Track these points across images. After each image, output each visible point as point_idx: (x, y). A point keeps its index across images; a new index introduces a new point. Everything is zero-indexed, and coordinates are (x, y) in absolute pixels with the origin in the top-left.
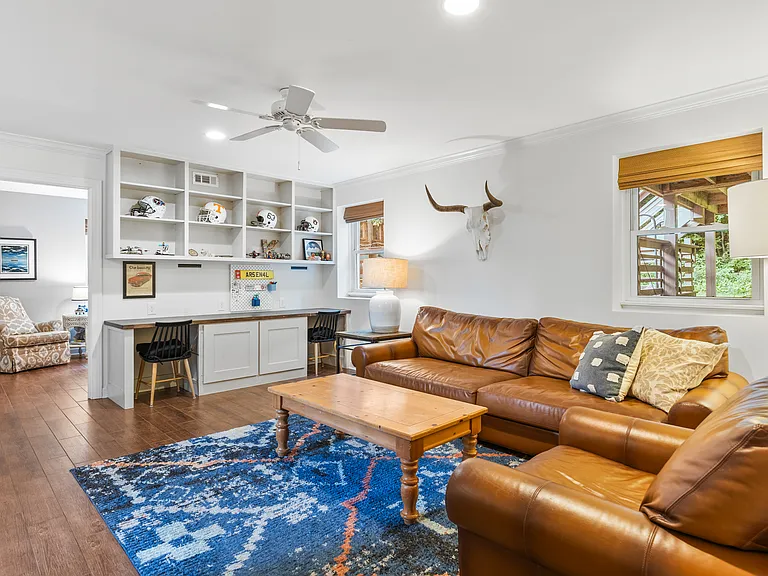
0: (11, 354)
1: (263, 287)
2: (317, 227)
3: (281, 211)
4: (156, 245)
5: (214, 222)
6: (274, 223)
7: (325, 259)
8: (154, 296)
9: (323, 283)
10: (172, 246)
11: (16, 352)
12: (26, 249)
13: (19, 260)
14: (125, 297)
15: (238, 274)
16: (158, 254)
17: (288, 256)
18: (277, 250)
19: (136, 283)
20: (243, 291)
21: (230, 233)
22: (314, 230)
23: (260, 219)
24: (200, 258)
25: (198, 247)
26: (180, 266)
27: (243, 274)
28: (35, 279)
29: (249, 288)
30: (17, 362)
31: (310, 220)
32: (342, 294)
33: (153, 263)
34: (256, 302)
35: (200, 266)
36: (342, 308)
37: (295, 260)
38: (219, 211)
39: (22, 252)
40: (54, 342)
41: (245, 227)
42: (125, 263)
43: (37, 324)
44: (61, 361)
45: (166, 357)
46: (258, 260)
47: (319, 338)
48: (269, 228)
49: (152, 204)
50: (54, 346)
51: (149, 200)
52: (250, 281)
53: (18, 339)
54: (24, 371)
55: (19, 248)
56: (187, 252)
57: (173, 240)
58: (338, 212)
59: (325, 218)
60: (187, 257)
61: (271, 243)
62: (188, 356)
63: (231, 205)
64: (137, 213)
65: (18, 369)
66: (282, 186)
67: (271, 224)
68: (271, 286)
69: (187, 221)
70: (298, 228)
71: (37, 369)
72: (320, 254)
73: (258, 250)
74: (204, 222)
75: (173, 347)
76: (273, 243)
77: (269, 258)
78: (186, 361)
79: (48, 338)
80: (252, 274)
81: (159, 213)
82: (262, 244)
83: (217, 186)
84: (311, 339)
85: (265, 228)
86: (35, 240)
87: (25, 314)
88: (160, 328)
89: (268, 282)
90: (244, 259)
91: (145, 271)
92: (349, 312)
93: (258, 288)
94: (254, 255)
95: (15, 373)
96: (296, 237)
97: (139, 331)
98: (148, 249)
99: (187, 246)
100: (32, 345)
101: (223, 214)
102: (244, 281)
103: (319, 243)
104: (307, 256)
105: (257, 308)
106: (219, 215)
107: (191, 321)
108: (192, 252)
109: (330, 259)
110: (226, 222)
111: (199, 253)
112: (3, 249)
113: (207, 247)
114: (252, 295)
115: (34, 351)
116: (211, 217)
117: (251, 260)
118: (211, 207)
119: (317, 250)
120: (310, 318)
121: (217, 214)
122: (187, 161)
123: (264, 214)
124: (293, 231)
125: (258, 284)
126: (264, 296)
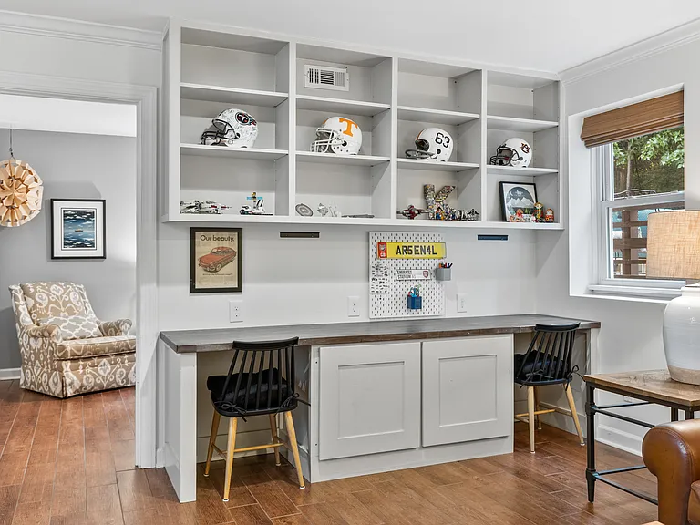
0: (61, 370)
1: (426, 273)
2: (528, 157)
3: (459, 129)
4: (242, 198)
5: (340, 153)
6: (447, 152)
7: (543, 218)
8: (239, 289)
9: (537, 266)
10: (269, 198)
11: (67, 366)
12: (92, 214)
13: (84, 230)
14: (193, 290)
15: (382, 250)
16: (243, 213)
17: (475, 215)
18: (452, 203)
19: (213, 266)
20: (391, 281)
21: (369, 172)
22: (523, 163)
23: (422, 145)
24: (316, 219)
25: (312, 200)
26: (284, 234)
27: (391, 250)
28: (104, 257)
29: (402, 274)
30: (68, 381)
31: (515, 144)
32: (578, 288)
33: (238, 231)
34: (414, 302)
35: (316, 235)
36: (582, 316)
37: (487, 223)
38: (348, 132)
39: (88, 219)
40: (119, 353)
41: (394, 159)
42: (194, 230)
43: (102, 323)
44: (128, 381)
45: (252, 406)
46: (418, 222)
47: (536, 378)
48: (438, 162)
49: (235, 123)
50: (119, 359)
51: (229, 116)
52: (405, 262)
53: (69, 345)
54: (77, 396)
55: (85, 213)
56: (292, 210)
57: (269, 189)
58: (571, 127)
59: (544, 141)
60: (292, 218)
61: (442, 190)
62: (292, 405)
63: (370, 120)
64: (210, 140)
65: (70, 392)
66: (463, 81)
67: (442, 153)
68: (442, 271)
69: (293, 152)
70: (492, 161)
71: (96, 392)
72: (533, 211)
73: (417, 203)
74: (323, 154)
75: (264, 388)
76: (446, 191)
77: (438, 218)
78: (289, 414)
79: (111, 347)
80: (406, 249)
81: (246, 139)
82: (425, 193)
83: (346, 88)
84: (520, 377)
85: (431, 161)
86: (104, 201)
87: (90, 309)
88: (242, 353)
89: (434, 264)
90: (394, 221)
91: (226, 244)
92: (597, 325)
93: (418, 274)
94: (411, 214)
95: (66, 398)
96: (488, 177)
97: (204, 357)
98: (228, 206)
99: (294, 198)
100: (90, 356)
101: (356, 137)
102: (393, 262)
103: (530, 189)
104: (508, 214)
105: (416, 314)
106: (349, 140)
107: (296, 341)
108: (302, 210)
109: (553, 220)
110: (361, 152)
111: (315, 212)
112: (65, 215)
113: (328, 200)
114: (407, 287)
115: (92, 366)
116: (335, 143)
117: (406, 222)
118: (335, 124)
119: (525, 203)
120: (519, 336)
121: (346, 138)
122: (293, 39)
123: (429, 135)
124: (485, 166)
125: (418, 267)
126: (428, 291)
